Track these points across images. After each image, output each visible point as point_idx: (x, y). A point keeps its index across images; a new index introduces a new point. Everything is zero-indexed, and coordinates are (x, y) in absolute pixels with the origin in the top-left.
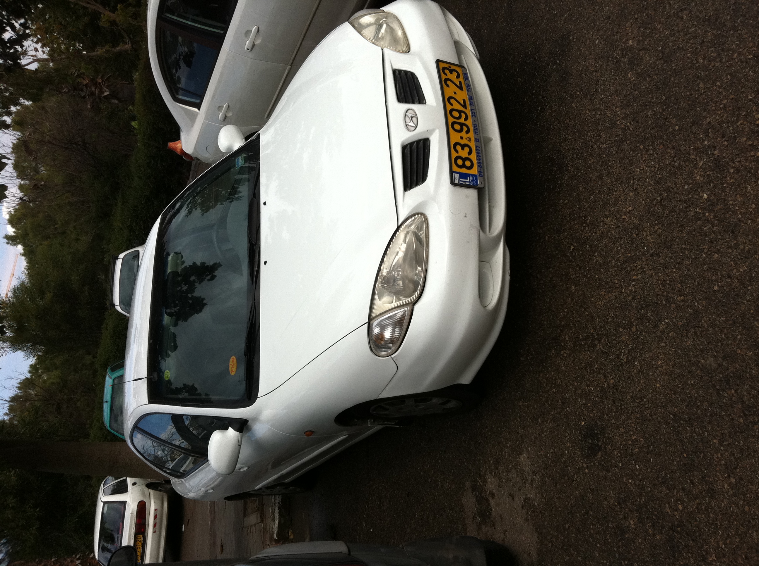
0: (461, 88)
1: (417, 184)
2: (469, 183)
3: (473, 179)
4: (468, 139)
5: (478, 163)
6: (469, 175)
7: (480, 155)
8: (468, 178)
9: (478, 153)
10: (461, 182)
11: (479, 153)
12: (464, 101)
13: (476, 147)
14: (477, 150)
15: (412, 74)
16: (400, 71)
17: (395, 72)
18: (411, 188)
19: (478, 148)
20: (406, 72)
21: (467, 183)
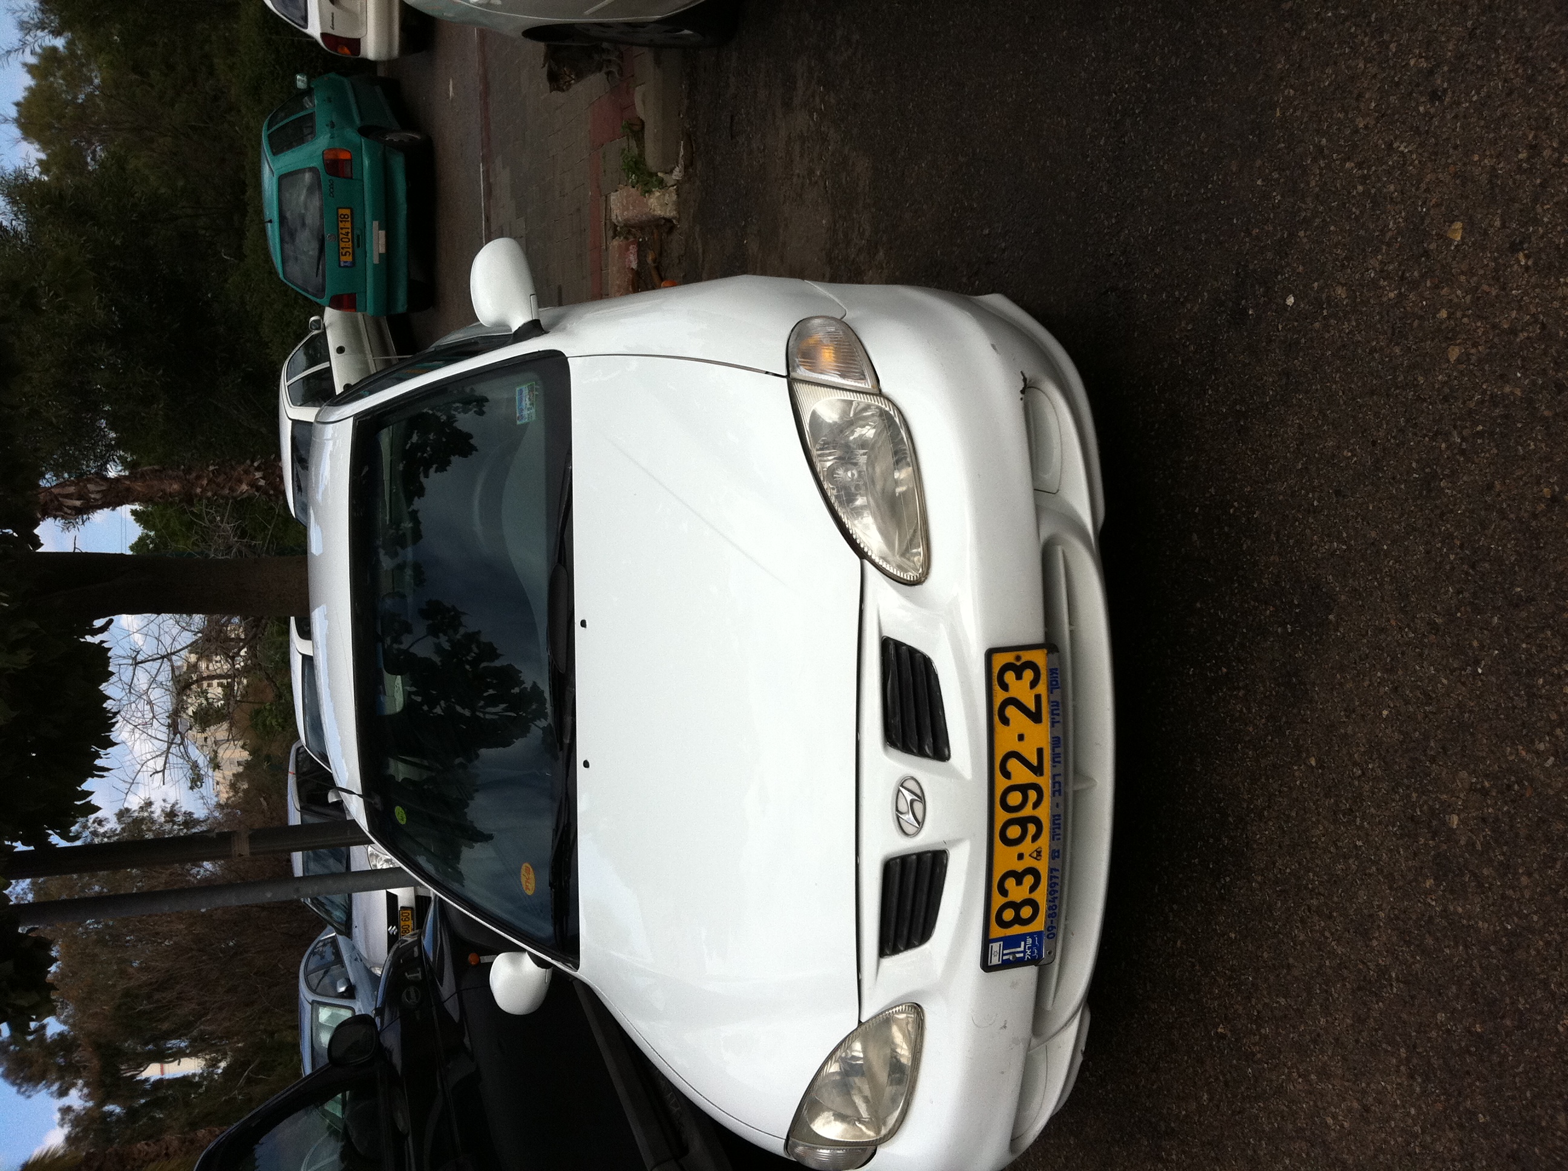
0: (1036, 717)
1: (909, 945)
2: (1022, 955)
3: (1034, 941)
4: (1035, 855)
5: (1050, 908)
6: (1023, 937)
7: (1057, 888)
8: (1023, 943)
9: (1052, 886)
10: (1005, 958)
11: (1056, 884)
12: (1040, 751)
13: (1051, 870)
14: (1050, 878)
15: (927, 662)
16: (898, 645)
17: (886, 644)
18: (895, 951)
19: (1055, 873)
20: (912, 652)
21: (1018, 955)
